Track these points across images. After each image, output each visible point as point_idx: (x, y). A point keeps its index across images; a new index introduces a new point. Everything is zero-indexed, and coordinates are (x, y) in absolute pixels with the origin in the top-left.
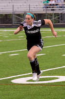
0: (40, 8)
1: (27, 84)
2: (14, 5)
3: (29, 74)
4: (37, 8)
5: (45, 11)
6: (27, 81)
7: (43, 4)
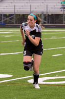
0: (57, 8)
1: (44, 84)
2: (32, 5)
3: (45, 74)
4: (55, 8)
5: (62, 11)
6: (44, 81)
7: (61, 5)
